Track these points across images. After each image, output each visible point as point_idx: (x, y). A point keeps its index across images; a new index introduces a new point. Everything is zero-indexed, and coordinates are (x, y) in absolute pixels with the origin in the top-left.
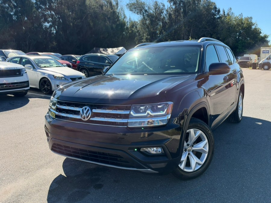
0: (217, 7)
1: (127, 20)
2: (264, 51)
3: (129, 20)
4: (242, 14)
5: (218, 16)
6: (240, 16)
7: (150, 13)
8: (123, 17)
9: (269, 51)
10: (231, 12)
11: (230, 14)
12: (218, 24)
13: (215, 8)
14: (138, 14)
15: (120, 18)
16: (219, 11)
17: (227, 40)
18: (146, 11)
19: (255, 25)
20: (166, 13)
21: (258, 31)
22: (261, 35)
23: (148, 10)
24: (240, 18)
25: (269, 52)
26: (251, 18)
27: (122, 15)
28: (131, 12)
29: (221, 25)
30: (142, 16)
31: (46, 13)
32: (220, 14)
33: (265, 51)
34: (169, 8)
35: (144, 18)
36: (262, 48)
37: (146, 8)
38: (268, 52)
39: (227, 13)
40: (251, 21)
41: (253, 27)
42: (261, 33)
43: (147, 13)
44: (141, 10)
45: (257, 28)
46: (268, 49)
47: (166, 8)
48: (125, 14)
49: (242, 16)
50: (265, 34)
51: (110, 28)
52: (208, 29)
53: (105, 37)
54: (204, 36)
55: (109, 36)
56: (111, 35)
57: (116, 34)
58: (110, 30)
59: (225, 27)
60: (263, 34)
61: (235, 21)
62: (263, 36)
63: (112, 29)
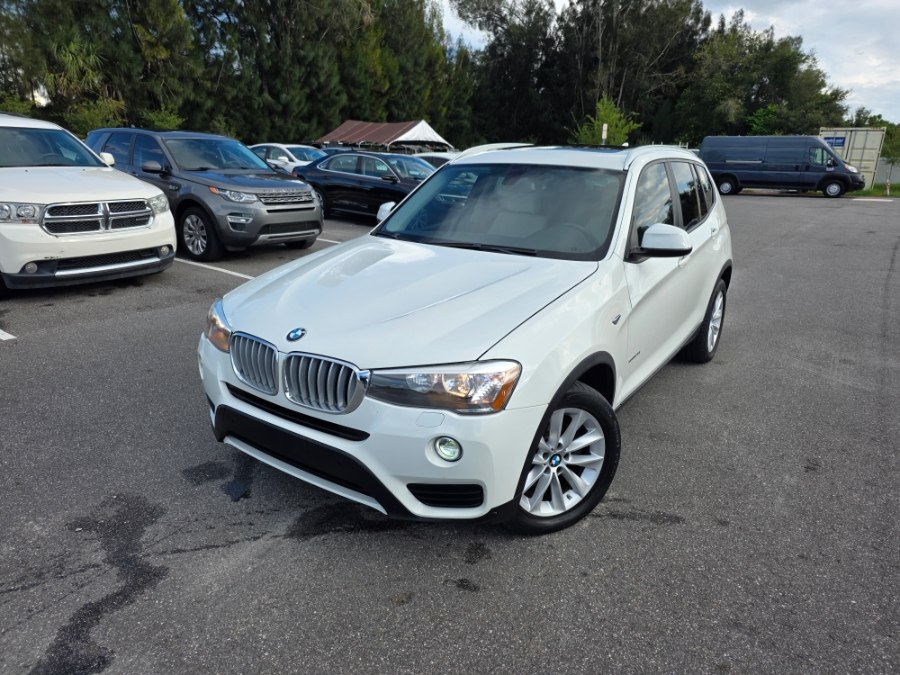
0: (704, 10)
1: (453, 45)
2: (829, 138)
3: (458, 44)
4: (772, 28)
5: (703, 37)
6: (766, 35)
7: (514, 25)
8: (437, 38)
9: (844, 139)
10: (743, 23)
11: (738, 29)
12: (700, 59)
13: (699, 11)
14: (481, 29)
16: (707, 21)
18: (503, 19)
19: (810, 62)
20: (557, 26)
21: (817, 77)
22: (823, 91)
23: (508, 18)
24: (764, 38)
25: (843, 143)
26: (799, 40)
27: (435, 32)
28: (462, 22)
29: (709, 60)
30: (491, 33)
32: (710, 28)
33: (831, 141)
34: (567, 11)
35: (498, 39)
36: (824, 128)
37: (505, 12)
38: (841, 141)
39: (730, 26)
40: (798, 49)
41: (803, 67)
42: (823, 84)
43: (505, 27)
44: (489, 17)
45: (814, 69)
46: (840, 134)
47: (559, 11)
48: (443, 26)
49: (772, 34)
50: (835, 87)
51: (398, 67)
52: (670, 74)
53: (383, 91)
54: (658, 91)
55: (392, 87)
56: (400, 86)
57: (412, 83)
58: (397, 71)
59: (720, 67)
60: (831, 88)
61: (750, 48)
62: (829, 93)
63: (402, 69)
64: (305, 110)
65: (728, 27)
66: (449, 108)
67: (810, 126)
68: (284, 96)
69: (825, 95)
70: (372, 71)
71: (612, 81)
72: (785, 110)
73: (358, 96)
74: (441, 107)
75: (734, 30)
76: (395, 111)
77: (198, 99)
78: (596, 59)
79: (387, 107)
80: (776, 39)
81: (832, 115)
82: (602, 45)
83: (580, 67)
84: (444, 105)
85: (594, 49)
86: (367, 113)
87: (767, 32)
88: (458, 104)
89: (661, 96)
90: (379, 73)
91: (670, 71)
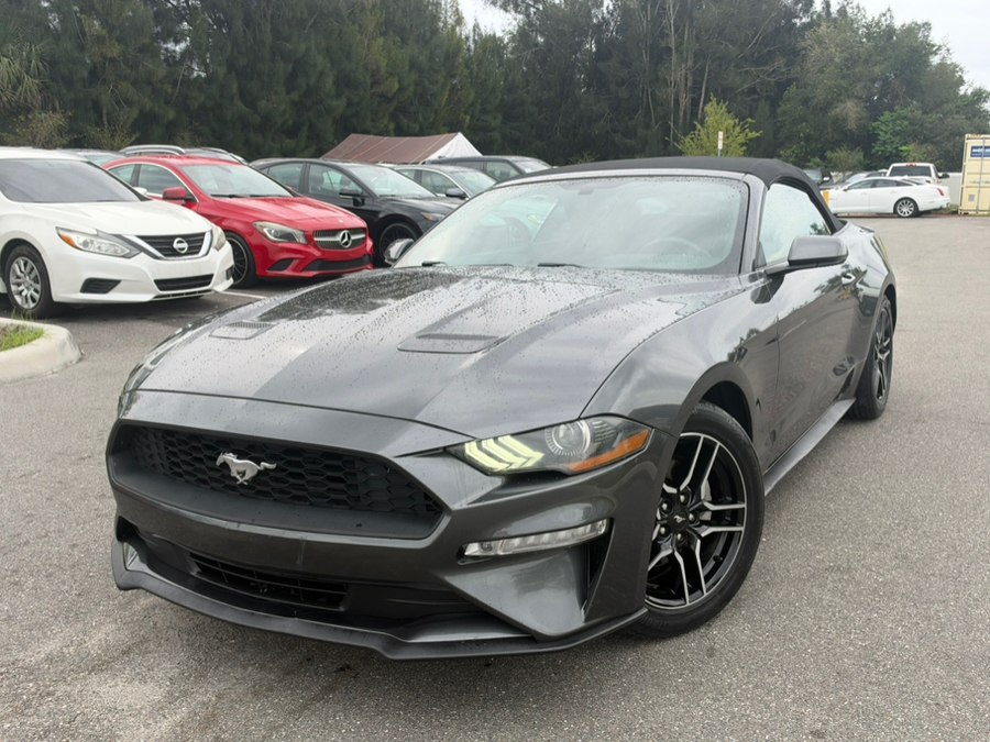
1: (466, 30)
2: (977, 148)
3: (474, 30)
4: (889, 10)
5: (805, 20)
6: (884, 19)
7: (553, 6)
8: (451, 21)
10: (854, 4)
11: (849, 10)
12: (805, 49)
14: (506, 10)
15: (441, 25)
17: (838, 110)
19: (943, 51)
20: (611, 7)
21: (954, 71)
22: (962, 89)
24: (884, 22)
26: (927, 26)
27: (449, 14)
29: (817, 50)
30: (520, 16)
31: (170, 5)
32: (812, 10)
33: (979, 150)
35: (529, 23)
36: (970, 135)
39: (838, 7)
40: (926, 37)
41: (935, 60)
42: (961, 82)
43: (541, 7)
45: (949, 62)
48: (460, 7)
49: (891, 16)
50: (977, 85)
51: (407, 63)
52: (767, 68)
53: (389, 95)
54: (752, 91)
55: (401, 90)
56: (412, 89)
57: (427, 83)
58: (407, 68)
59: (832, 60)
60: (970, 86)
61: (869, 36)
62: (969, 92)
63: (413, 65)
64: (290, 123)
65: (834, 8)
66: (472, 117)
67: (951, 134)
68: (263, 104)
69: (965, 95)
70: (374, 67)
71: (690, 78)
72: (918, 113)
73: (356, 100)
74: (462, 114)
75: (843, 11)
76: (404, 121)
77: (157, 109)
78: (668, 49)
79: (393, 117)
80: (897, 24)
81: (976, 120)
82: (676, 32)
83: (646, 59)
84: (466, 113)
85: (663, 35)
86: (368, 123)
87: (884, 15)
88: (484, 111)
89: (757, 96)
90: (383, 71)
91: (766, 64)
